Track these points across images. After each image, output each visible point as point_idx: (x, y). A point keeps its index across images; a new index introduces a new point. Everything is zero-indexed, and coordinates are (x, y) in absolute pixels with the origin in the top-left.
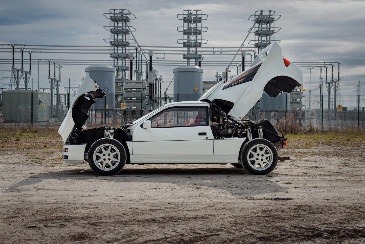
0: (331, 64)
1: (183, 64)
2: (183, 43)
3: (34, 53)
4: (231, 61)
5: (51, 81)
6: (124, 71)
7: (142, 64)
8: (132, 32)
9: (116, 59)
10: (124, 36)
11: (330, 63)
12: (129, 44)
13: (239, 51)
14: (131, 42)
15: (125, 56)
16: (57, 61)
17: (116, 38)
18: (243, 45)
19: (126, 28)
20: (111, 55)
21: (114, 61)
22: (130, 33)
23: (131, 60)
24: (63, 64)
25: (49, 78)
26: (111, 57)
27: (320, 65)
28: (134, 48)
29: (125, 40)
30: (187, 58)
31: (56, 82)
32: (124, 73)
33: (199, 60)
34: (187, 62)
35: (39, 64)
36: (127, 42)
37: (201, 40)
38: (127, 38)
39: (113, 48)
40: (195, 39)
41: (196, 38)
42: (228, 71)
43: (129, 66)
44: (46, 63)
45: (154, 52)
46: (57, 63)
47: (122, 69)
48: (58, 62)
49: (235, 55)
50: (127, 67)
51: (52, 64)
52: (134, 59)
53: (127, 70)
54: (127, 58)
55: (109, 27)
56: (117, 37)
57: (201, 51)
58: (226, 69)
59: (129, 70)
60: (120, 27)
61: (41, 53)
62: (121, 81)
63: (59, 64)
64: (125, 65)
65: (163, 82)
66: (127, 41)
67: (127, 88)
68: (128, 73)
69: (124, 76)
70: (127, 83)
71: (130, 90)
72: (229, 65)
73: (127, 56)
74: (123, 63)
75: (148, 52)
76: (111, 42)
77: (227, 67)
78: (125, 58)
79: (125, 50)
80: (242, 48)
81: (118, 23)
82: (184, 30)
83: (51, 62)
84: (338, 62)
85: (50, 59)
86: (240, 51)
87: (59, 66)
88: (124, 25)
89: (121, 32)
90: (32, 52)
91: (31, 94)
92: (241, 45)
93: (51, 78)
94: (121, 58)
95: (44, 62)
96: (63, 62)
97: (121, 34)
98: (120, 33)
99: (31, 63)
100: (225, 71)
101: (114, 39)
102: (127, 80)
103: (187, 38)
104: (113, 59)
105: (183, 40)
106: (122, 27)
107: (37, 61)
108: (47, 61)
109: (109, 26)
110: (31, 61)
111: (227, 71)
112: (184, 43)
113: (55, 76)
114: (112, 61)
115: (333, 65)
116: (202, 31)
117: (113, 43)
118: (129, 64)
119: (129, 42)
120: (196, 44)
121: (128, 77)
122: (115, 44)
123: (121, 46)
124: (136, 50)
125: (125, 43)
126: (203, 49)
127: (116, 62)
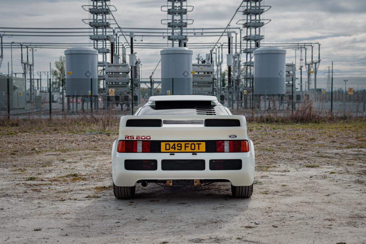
0: (311, 46)
1: (168, 46)
2: (167, 23)
3: (5, 36)
4: (216, 42)
5: (24, 65)
6: (104, 54)
7: (120, 46)
8: (112, 12)
9: (96, 42)
10: (104, 17)
11: (310, 44)
12: (110, 24)
13: (224, 32)
14: (111, 23)
15: (105, 37)
16: (30, 44)
17: (95, 18)
18: (230, 25)
19: (105, 7)
20: (90, 37)
21: (94, 44)
22: (110, 13)
23: (112, 42)
24: (36, 48)
25: (22, 62)
26: (91, 39)
27: (301, 46)
28: (111, 30)
29: (105, 21)
30: (172, 40)
31: (29, 66)
32: (105, 56)
33: (185, 41)
34: (171, 45)
35: (11, 48)
36: (107, 23)
37: (187, 20)
38: (107, 18)
39: (92, 30)
40: (180, 19)
41: (182, 18)
42: (213, 53)
43: (110, 49)
44: (18, 47)
45: (135, 34)
46: (29, 47)
47: (103, 51)
48: (31, 46)
49: (220, 37)
50: (108, 50)
51: (24, 48)
52: (115, 41)
53: (108, 52)
54: (108, 39)
55: (88, 7)
56: (97, 18)
57: (187, 33)
58: (211, 51)
59: (110, 53)
60: (100, 6)
61: (13, 36)
62: (102, 65)
63: (31, 48)
64: (106, 48)
65: (141, 65)
66: (107, 21)
67: (109, 73)
68: (109, 55)
69: (105, 59)
70: (109, 66)
71: (111, 74)
72: (213, 47)
73: (108, 38)
74: (103, 46)
75: (129, 34)
76: (90, 23)
77: (211, 49)
78: (105, 40)
79: (106, 32)
80: (228, 29)
81: (97, 3)
82: (169, 10)
83: (24, 46)
84: (318, 43)
85: (22, 42)
86: (226, 32)
87: (32, 50)
88: (104, 4)
89: (101, 12)
90: (3, 35)
91: (7, 80)
92: (227, 25)
93: (24, 63)
94: (102, 40)
95: (16, 45)
96: (36, 46)
97: (101, 15)
98: (99, 13)
99: (3, 47)
100: (209, 53)
101: (93, 20)
102: (108, 63)
103: (171, 18)
104: (92, 42)
105: (168, 20)
106: (102, 6)
107: (10, 44)
108: (19, 44)
109: (88, 5)
110: (3, 44)
111: (211, 52)
112: (169, 23)
113: (28, 60)
114: (92, 44)
115: (313, 46)
116: (188, 10)
117: (92, 24)
118: (110, 47)
119: (110, 23)
120: (182, 25)
121: (109, 60)
122: (94, 25)
123: (101, 27)
124: (114, 32)
125: (105, 24)
126: (188, 31)
127: (96, 45)
